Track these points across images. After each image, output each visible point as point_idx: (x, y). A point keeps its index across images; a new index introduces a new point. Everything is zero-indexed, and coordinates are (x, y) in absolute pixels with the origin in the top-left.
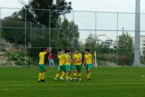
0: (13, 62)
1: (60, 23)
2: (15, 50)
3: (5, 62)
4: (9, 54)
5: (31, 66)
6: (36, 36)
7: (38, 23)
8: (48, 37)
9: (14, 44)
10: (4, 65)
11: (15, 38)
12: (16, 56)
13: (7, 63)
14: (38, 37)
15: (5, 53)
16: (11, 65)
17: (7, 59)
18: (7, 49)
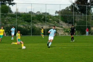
0: (67, 33)
1: (92, 12)
2: (68, 27)
3: (62, 33)
4: (64, 29)
5: (77, 35)
6: (79, 19)
7: (80, 12)
8: (86, 20)
9: (67, 24)
10: (62, 35)
11: (68, 20)
12: (68, 30)
13: (63, 34)
14: (80, 20)
15: (62, 28)
16: (66, 35)
17: (64, 31)
18: (63, 26)
